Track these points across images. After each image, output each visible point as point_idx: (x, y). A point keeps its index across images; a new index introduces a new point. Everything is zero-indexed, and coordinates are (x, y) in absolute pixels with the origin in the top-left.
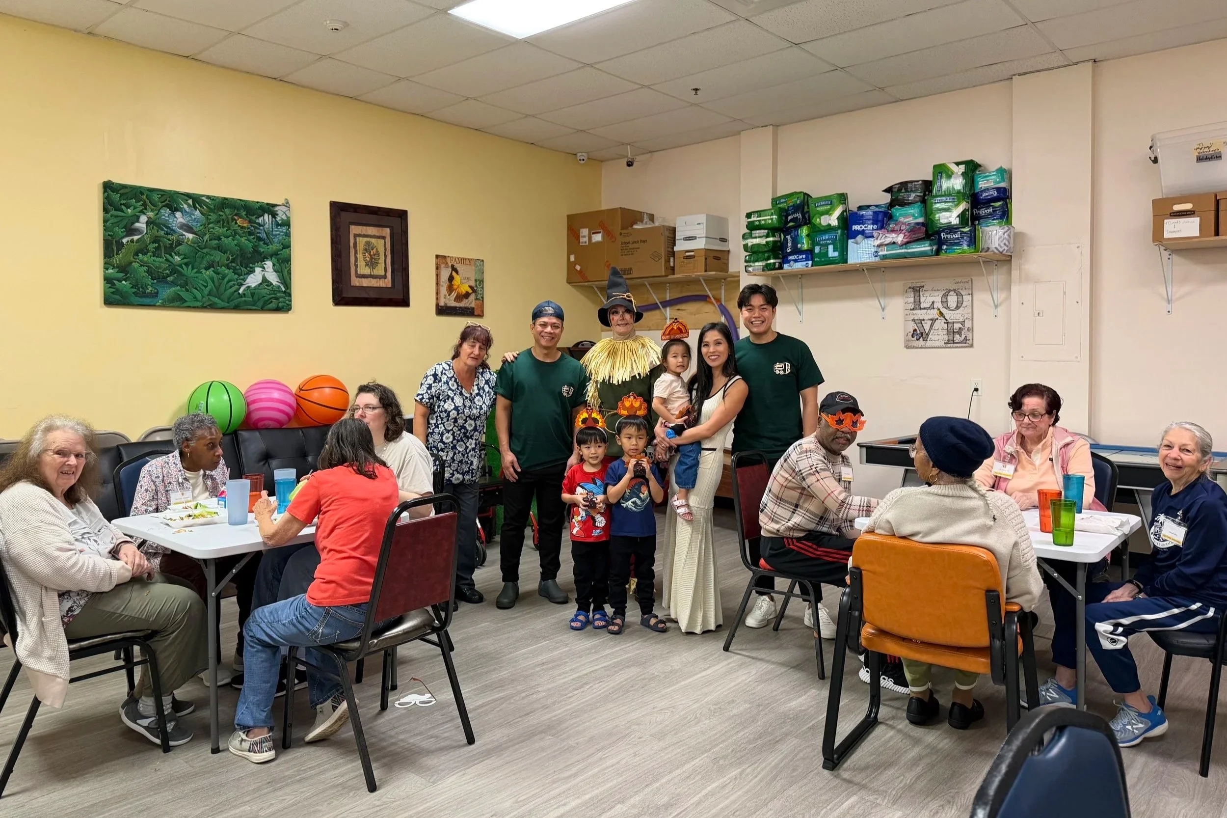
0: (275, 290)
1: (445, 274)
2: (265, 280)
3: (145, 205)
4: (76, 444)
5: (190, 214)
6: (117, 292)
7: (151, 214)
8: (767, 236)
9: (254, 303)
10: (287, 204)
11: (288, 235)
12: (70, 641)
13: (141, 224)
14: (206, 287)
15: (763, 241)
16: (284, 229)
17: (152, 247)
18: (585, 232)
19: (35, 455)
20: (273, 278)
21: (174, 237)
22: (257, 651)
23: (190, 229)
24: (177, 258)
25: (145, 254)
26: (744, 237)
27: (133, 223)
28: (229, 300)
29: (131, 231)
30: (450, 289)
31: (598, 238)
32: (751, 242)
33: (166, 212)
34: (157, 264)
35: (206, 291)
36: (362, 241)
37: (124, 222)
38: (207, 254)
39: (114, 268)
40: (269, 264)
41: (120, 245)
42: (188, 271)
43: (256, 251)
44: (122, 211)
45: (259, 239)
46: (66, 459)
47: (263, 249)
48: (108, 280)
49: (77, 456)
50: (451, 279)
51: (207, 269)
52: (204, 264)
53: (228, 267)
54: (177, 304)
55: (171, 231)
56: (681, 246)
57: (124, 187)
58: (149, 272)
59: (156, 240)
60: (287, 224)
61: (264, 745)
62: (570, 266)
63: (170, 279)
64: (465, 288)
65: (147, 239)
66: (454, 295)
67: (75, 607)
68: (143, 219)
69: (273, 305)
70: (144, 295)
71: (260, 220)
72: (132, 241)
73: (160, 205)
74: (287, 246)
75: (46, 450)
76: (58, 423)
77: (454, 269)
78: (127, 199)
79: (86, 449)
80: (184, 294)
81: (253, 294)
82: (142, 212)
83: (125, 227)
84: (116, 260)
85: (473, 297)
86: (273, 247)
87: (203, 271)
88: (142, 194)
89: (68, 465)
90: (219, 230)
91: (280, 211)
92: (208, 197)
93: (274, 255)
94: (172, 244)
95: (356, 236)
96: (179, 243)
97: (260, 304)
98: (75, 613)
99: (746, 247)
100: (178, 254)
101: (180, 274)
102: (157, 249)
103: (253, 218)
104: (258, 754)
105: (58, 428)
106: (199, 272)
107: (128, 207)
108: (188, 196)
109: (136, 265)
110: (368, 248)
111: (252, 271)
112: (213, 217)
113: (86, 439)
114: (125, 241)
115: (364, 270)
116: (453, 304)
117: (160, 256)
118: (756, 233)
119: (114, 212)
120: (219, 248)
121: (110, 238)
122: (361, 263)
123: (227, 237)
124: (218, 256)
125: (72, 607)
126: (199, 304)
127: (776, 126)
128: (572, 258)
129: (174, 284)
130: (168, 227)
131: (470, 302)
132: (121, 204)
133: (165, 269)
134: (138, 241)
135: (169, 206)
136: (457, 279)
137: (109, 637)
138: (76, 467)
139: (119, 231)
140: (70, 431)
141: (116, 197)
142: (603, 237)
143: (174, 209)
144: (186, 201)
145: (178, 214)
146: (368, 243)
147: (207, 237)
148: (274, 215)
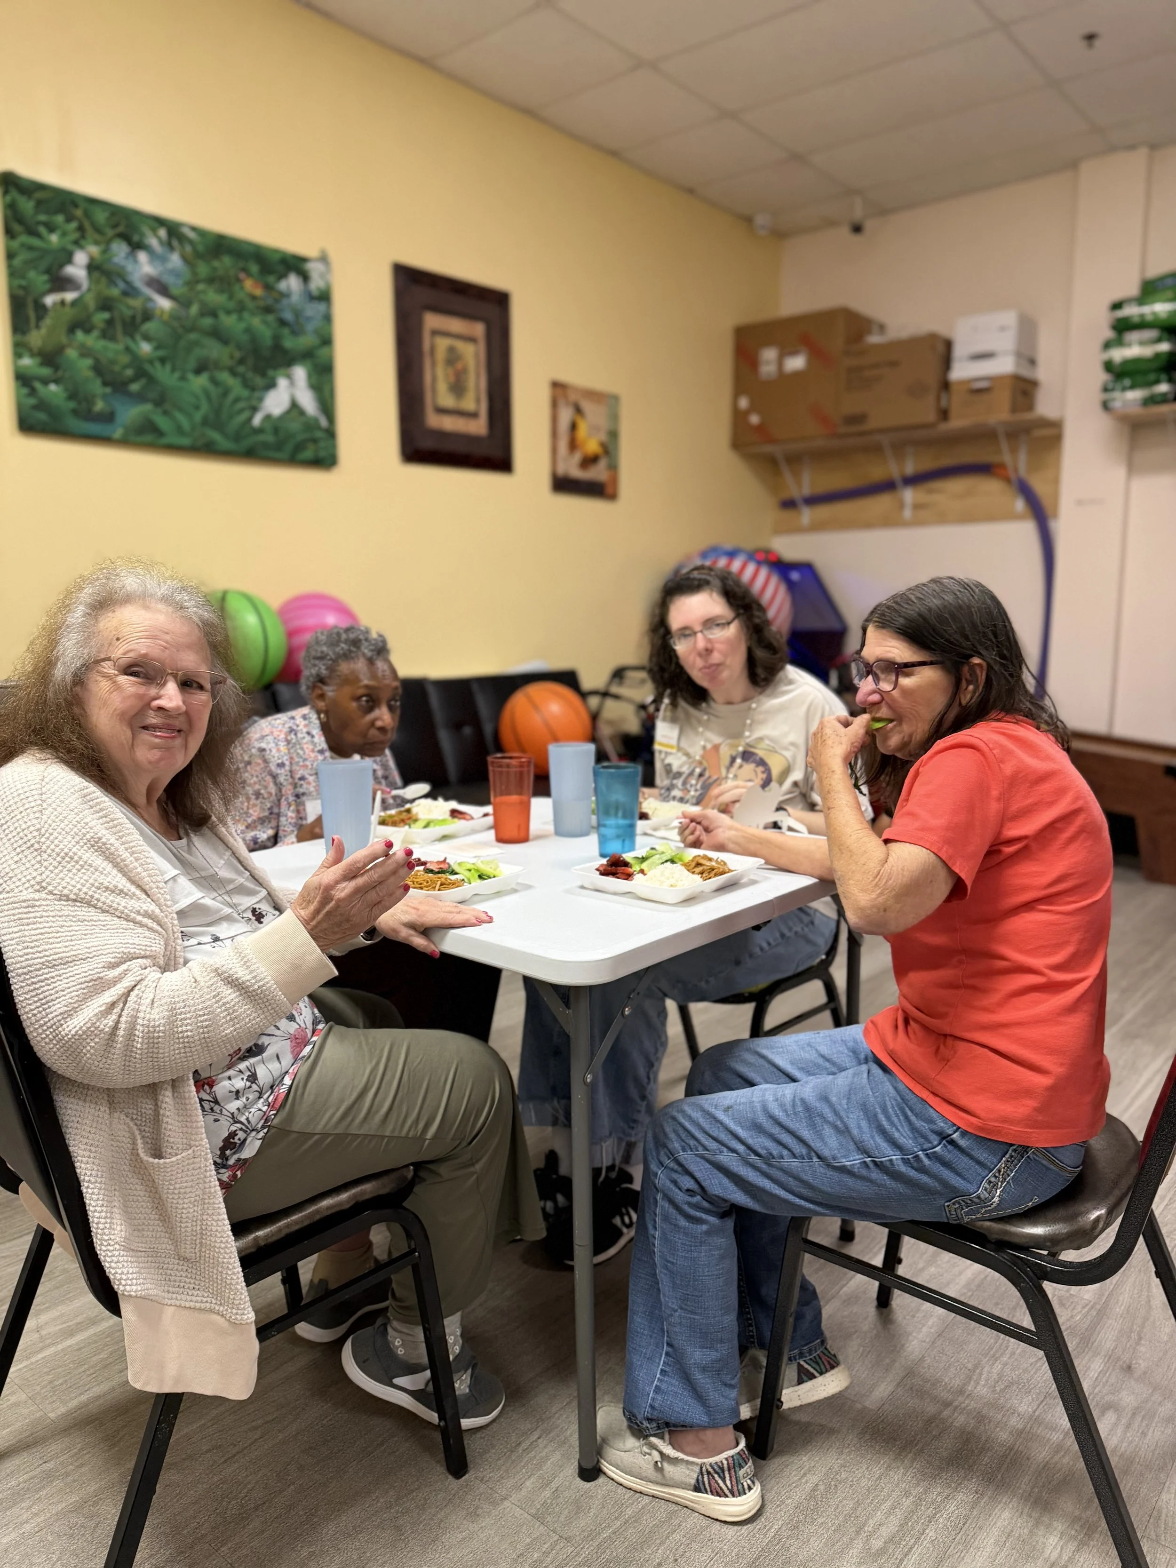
0: (311, 425)
1: (566, 416)
2: (294, 405)
3: (81, 229)
4: (179, 647)
5: (163, 259)
6: (42, 405)
7: (94, 250)
8: (1159, 340)
9: (279, 446)
10: (324, 259)
11: (328, 318)
12: (239, 1229)
13: (77, 269)
14: (197, 408)
15: (1147, 351)
16: (321, 307)
17: (101, 318)
18: (769, 355)
19: (69, 678)
20: (308, 402)
21: (136, 303)
22: (708, 1233)
23: (164, 291)
24: (146, 348)
25: (88, 331)
26: (1107, 345)
27: (61, 266)
28: (237, 437)
29: (61, 283)
30: (573, 445)
31: (796, 363)
32: (1118, 355)
33: (120, 249)
34: (111, 355)
35: (198, 416)
36: (442, 344)
37: (44, 264)
38: (196, 343)
39: (32, 355)
40: (300, 373)
41: (41, 310)
42: (164, 375)
43: (277, 346)
44: (38, 235)
45: (283, 323)
46: (153, 691)
47: (289, 343)
48: (22, 379)
49: (187, 684)
50: (573, 427)
51: (198, 371)
52: (192, 363)
53: (233, 373)
54: (148, 438)
55: (131, 291)
56: (961, 371)
57: (41, 187)
58: (98, 369)
59: (106, 305)
60: (325, 297)
61: (741, 1473)
62: (739, 418)
63: (135, 387)
64: (592, 446)
65: (91, 302)
66: (577, 457)
67: (241, 1135)
68: (81, 258)
69: (308, 454)
70: (89, 416)
71: (283, 285)
72: (63, 303)
73: (110, 233)
74: (327, 341)
75: (98, 662)
76: (130, 582)
77: (578, 410)
78: (47, 213)
79: (213, 667)
80: (162, 422)
81: (276, 430)
82: (77, 243)
83: (48, 271)
84: (36, 338)
85: (603, 463)
86: (307, 341)
87: (191, 376)
88: (76, 206)
89: (160, 708)
90: (214, 297)
91: (314, 269)
92: (194, 229)
93: (306, 356)
94: (133, 318)
95: (435, 333)
96: (147, 316)
97: (289, 447)
98: (248, 1152)
99: (1108, 366)
100: (147, 338)
101: (151, 380)
102: (110, 323)
103: (271, 279)
104: (731, 1500)
105: (128, 599)
106: (183, 378)
107: (51, 229)
108: (159, 222)
109: (71, 353)
110: (453, 358)
111: (271, 385)
112: (203, 269)
113: (207, 634)
114: (50, 300)
115: (446, 400)
116: (576, 473)
117: (113, 339)
118: (1133, 336)
119: (24, 238)
120: (217, 334)
121: (21, 293)
122: (442, 387)
123: (228, 312)
124: (214, 350)
125: (233, 1135)
126: (186, 441)
127: (1154, 147)
128: (744, 403)
129: (140, 398)
130: (127, 283)
131: (598, 473)
132: (39, 223)
133: (126, 367)
134: (74, 303)
135: (125, 237)
136: (583, 431)
137: (326, 1203)
138: (188, 715)
139: (39, 280)
140: (161, 606)
141: (27, 206)
142: (809, 362)
143: (137, 246)
144: (154, 231)
145: (142, 256)
146: (451, 350)
147: (194, 309)
148: (305, 277)
